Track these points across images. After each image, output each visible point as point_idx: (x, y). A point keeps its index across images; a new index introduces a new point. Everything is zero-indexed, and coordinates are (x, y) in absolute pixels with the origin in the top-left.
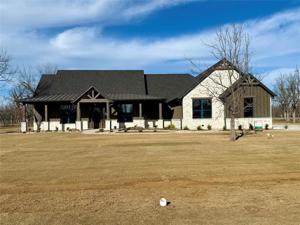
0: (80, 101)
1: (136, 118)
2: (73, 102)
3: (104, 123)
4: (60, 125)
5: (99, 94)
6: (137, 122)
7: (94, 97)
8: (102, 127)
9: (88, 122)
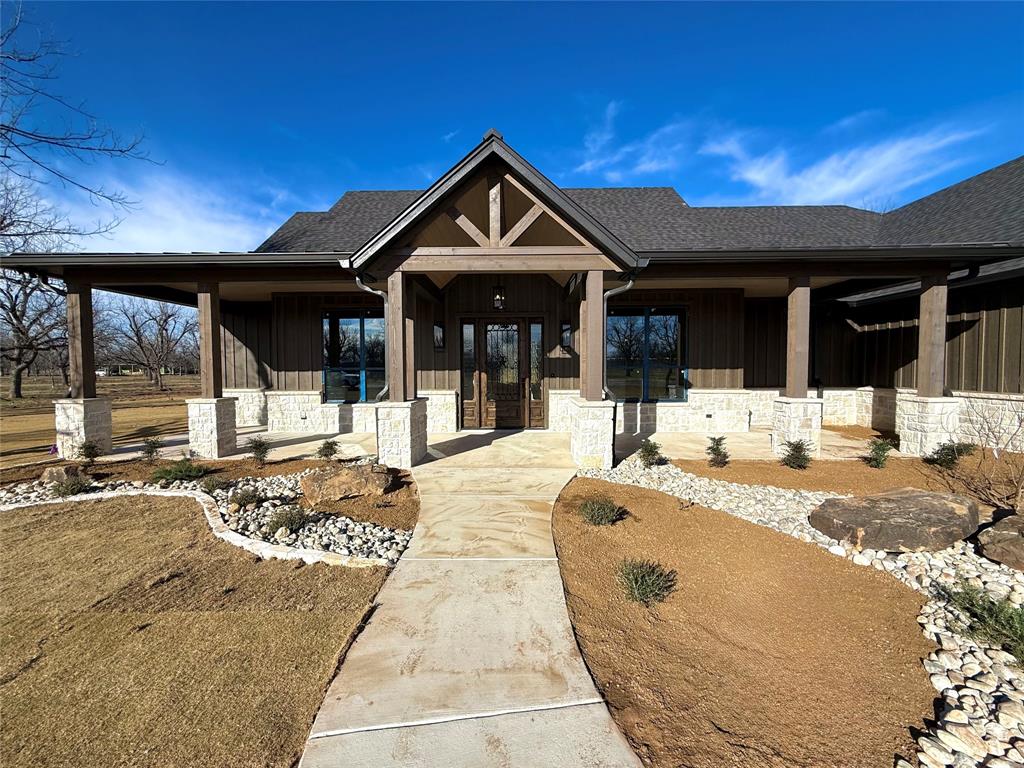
0: (412, 264)
1: (704, 376)
2: (355, 266)
3: (537, 403)
4: (320, 409)
5: (539, 208)
6: (711, 402)
7: (502, 235)
8: (527, 424)
9: (459, 398)
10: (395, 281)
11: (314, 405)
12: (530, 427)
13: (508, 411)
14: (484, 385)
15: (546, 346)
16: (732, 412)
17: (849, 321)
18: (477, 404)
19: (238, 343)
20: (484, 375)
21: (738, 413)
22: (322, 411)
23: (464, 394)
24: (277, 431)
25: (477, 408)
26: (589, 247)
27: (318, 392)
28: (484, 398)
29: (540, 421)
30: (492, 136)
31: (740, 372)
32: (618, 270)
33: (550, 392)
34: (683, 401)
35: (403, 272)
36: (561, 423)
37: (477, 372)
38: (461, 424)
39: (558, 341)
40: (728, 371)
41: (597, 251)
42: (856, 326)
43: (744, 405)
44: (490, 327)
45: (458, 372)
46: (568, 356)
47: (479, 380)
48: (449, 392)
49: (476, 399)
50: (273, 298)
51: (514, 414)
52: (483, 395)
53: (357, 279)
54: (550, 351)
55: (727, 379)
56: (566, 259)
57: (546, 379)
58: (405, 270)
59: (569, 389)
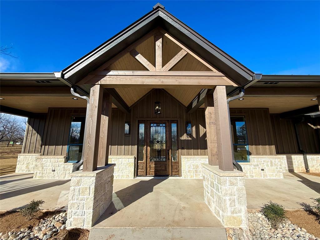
0: (107, 80)
1: (256, 149)
2: (66, 76)
3: (175, 163)
4: (63, 166)
5: (185, 51)
6: (262, 162)
7: (163, 65)
8: (170, 174)
9: (136, 160)
10: (95, 91)
11: (60, 163)
12: (172, 176)
13: (160, 167)
14: (148, 153)
15: (179, 134)
16: (274, 167)
17: (309, 124)
18: (145, 163)
19: (34, 132)
20: (149, 148)
21: (277, 168)
22: (64, 167)
23: (139, 157)
24: (38, 178)
25: (145, 165)
26: (216, 72)
27: (63, 157)
28: (148, 160)
29: (178, 173)
30: (158, 7)
31: (273, 147)
32: (235, 85)
33: (182, 157)
34: (248, 162)
35: (101, 85)
36: (188, 174)
37: (145, 146)
38: (136, 174)
39: (185, 131)
40: (267, 146)
41: (221, 74)
42: (312, 126)
43: (279, 164)
44: (152, 125)
45: (136, 146)
46: (190, 139)
47: (146, 150)
48: (131, 157)
49: (144, 160)
50: (49, 110)
51: (164, 169)
52: (148, 158)
53: (72, 89)
54: (181, 136)
55: (268, 150)
56: (203, 79)
57: (180, 150)
58: (102, 83)
59: (191, 155)
